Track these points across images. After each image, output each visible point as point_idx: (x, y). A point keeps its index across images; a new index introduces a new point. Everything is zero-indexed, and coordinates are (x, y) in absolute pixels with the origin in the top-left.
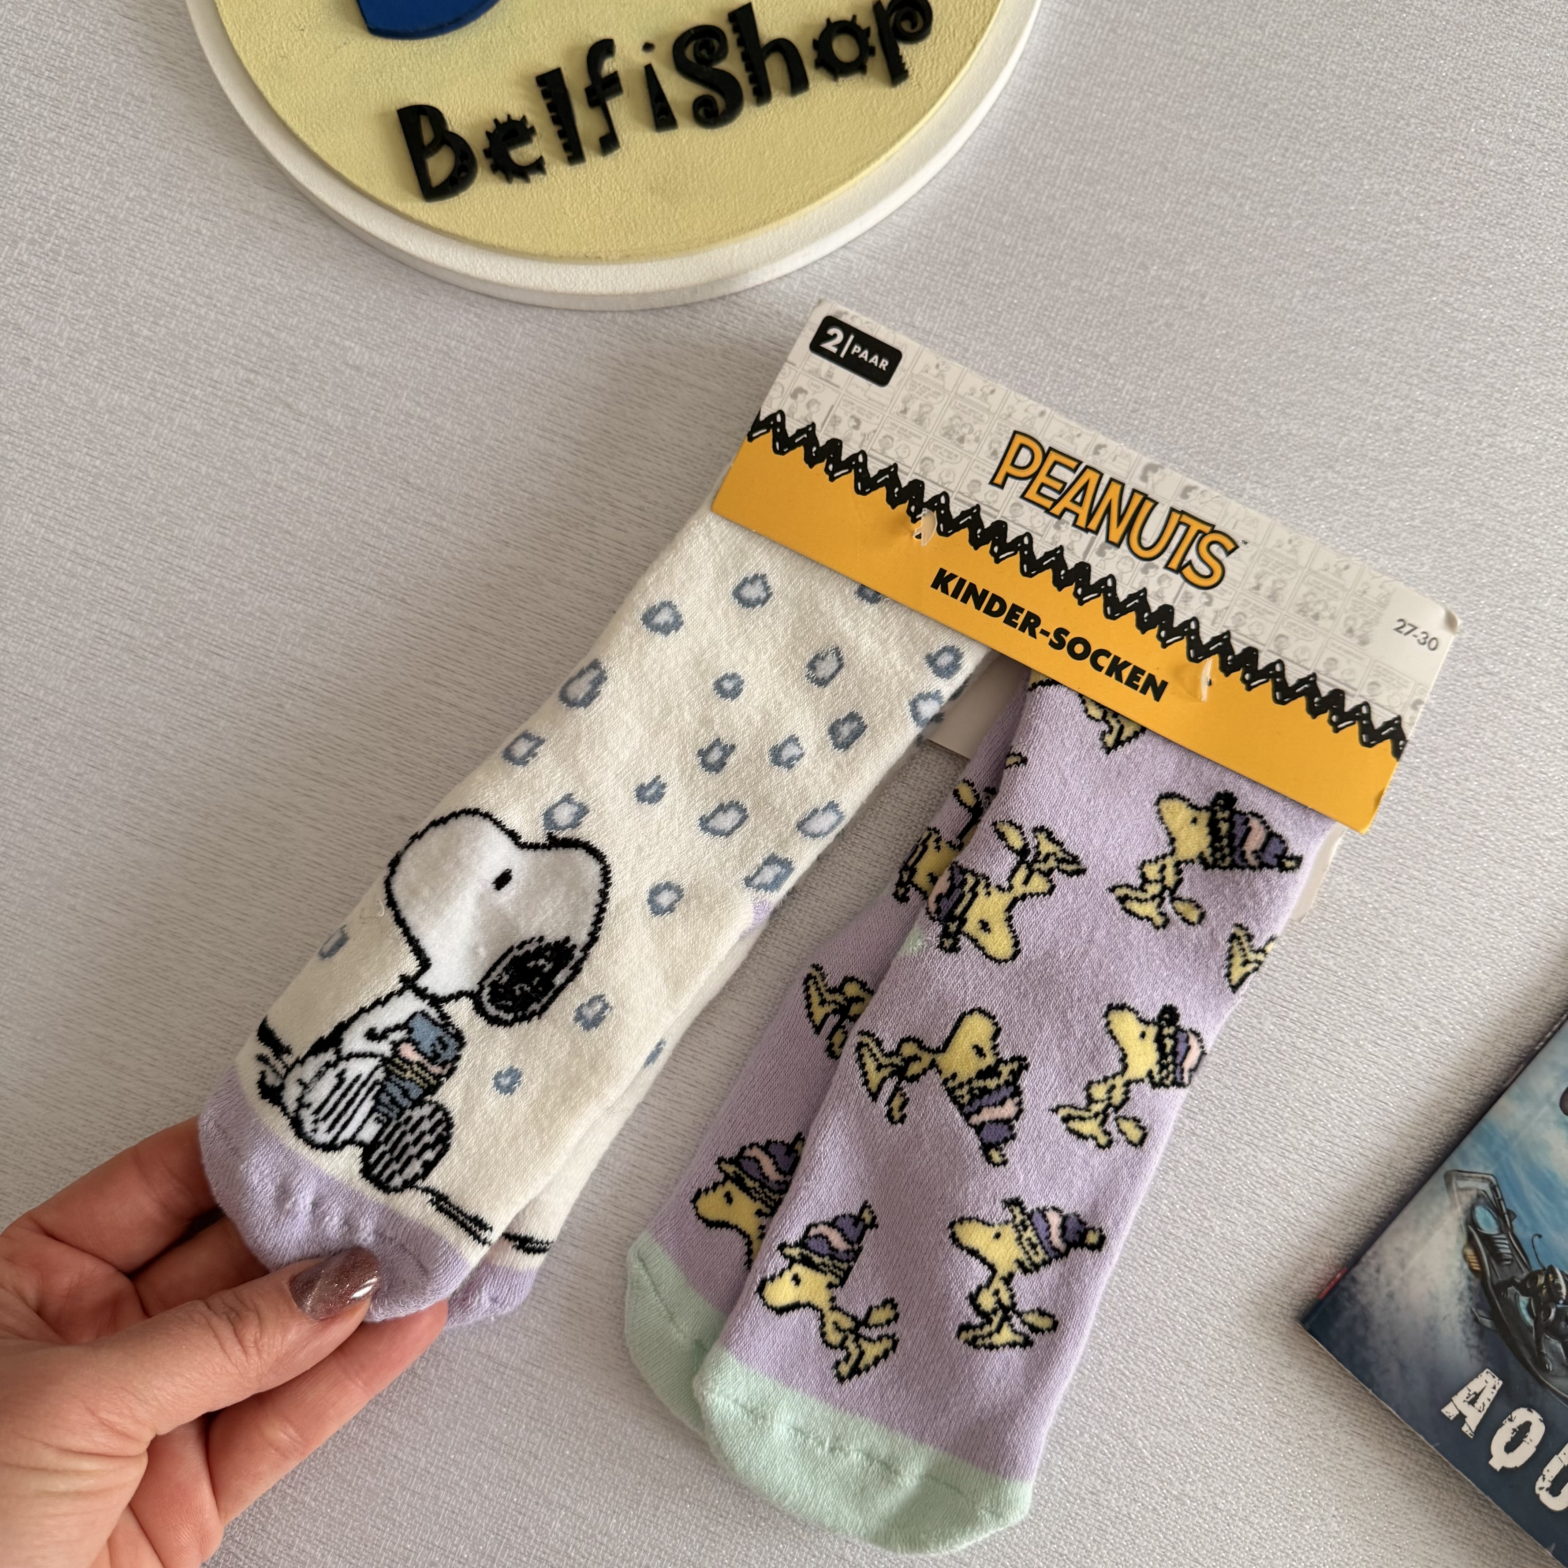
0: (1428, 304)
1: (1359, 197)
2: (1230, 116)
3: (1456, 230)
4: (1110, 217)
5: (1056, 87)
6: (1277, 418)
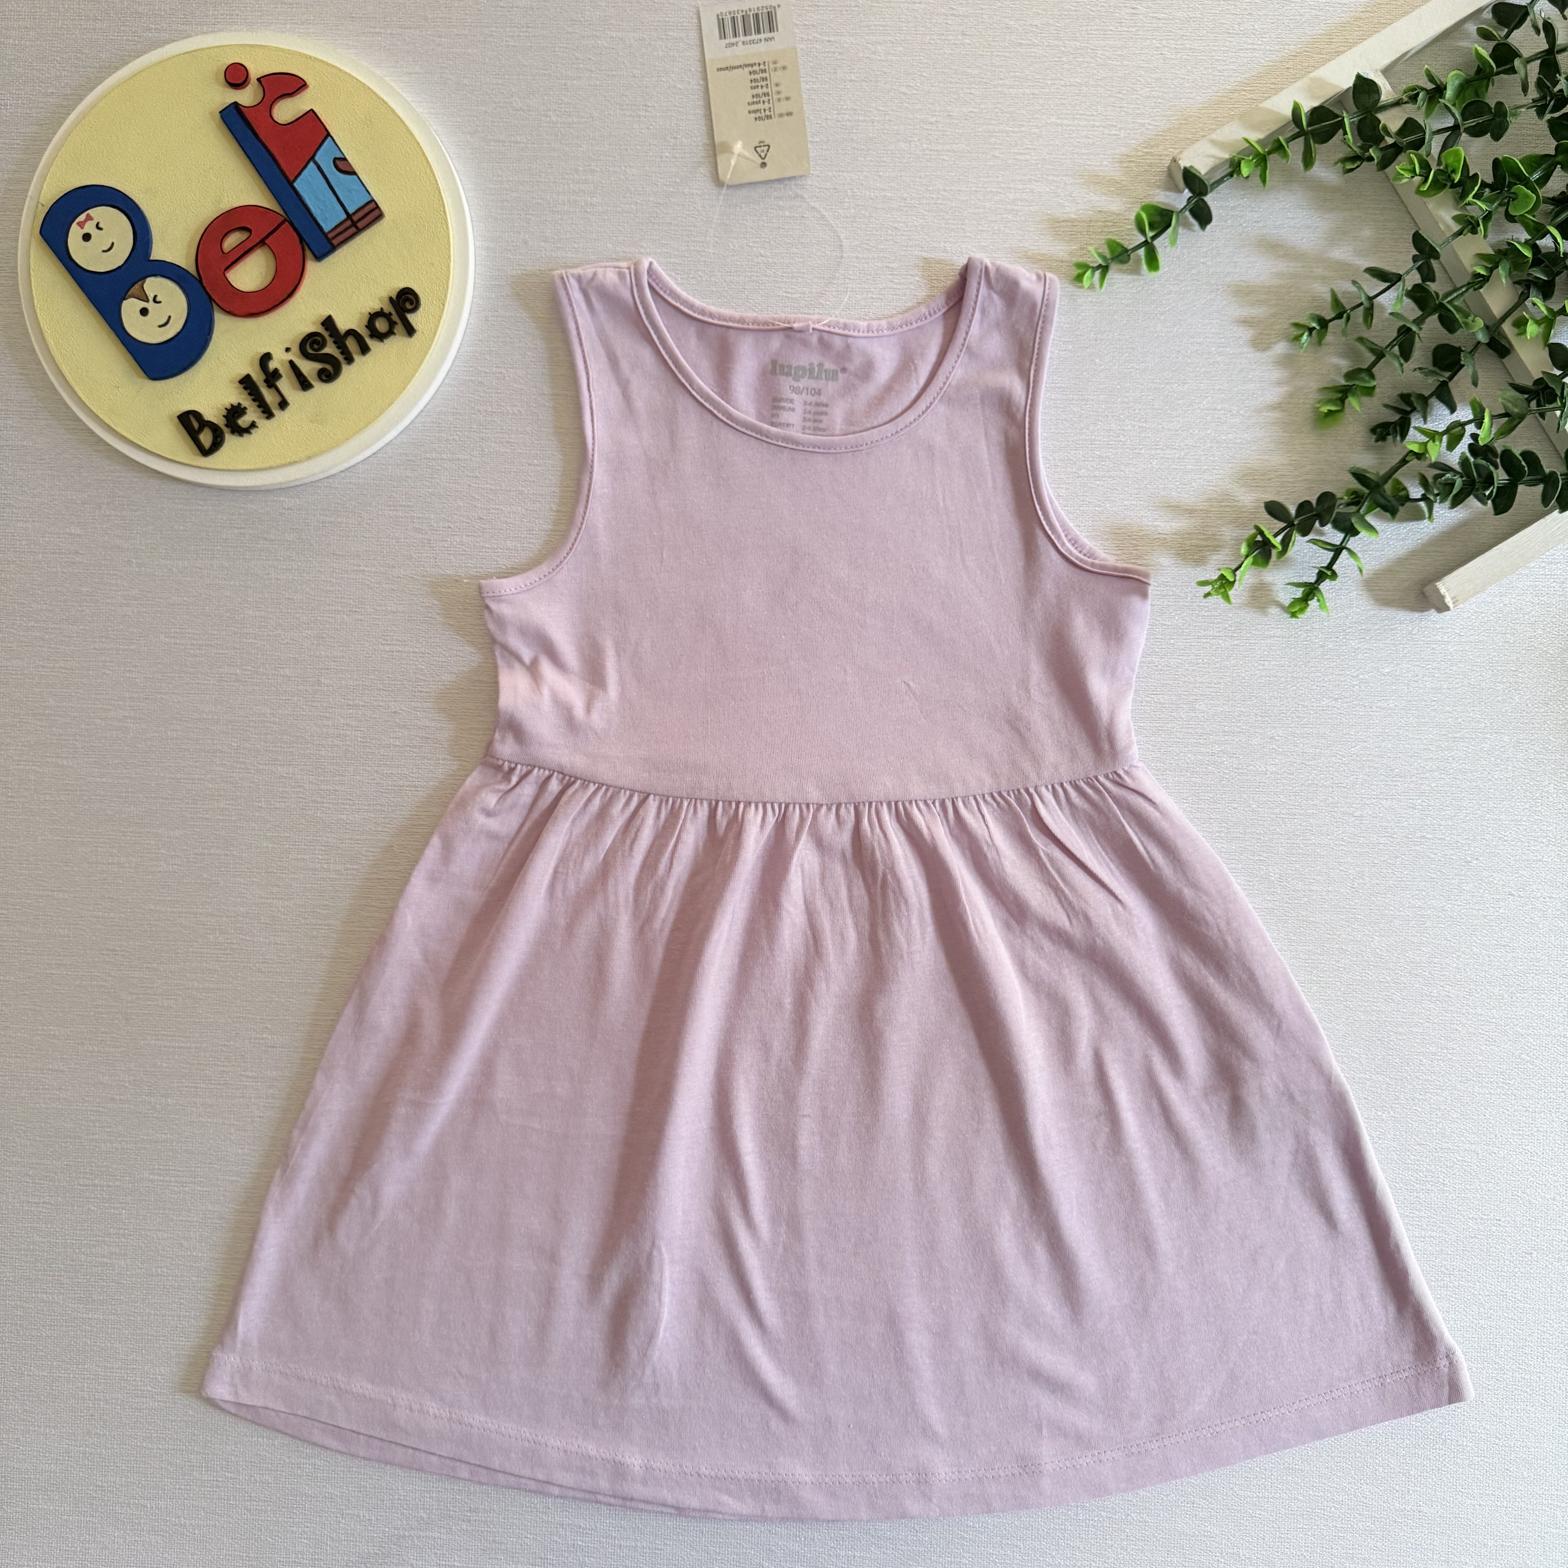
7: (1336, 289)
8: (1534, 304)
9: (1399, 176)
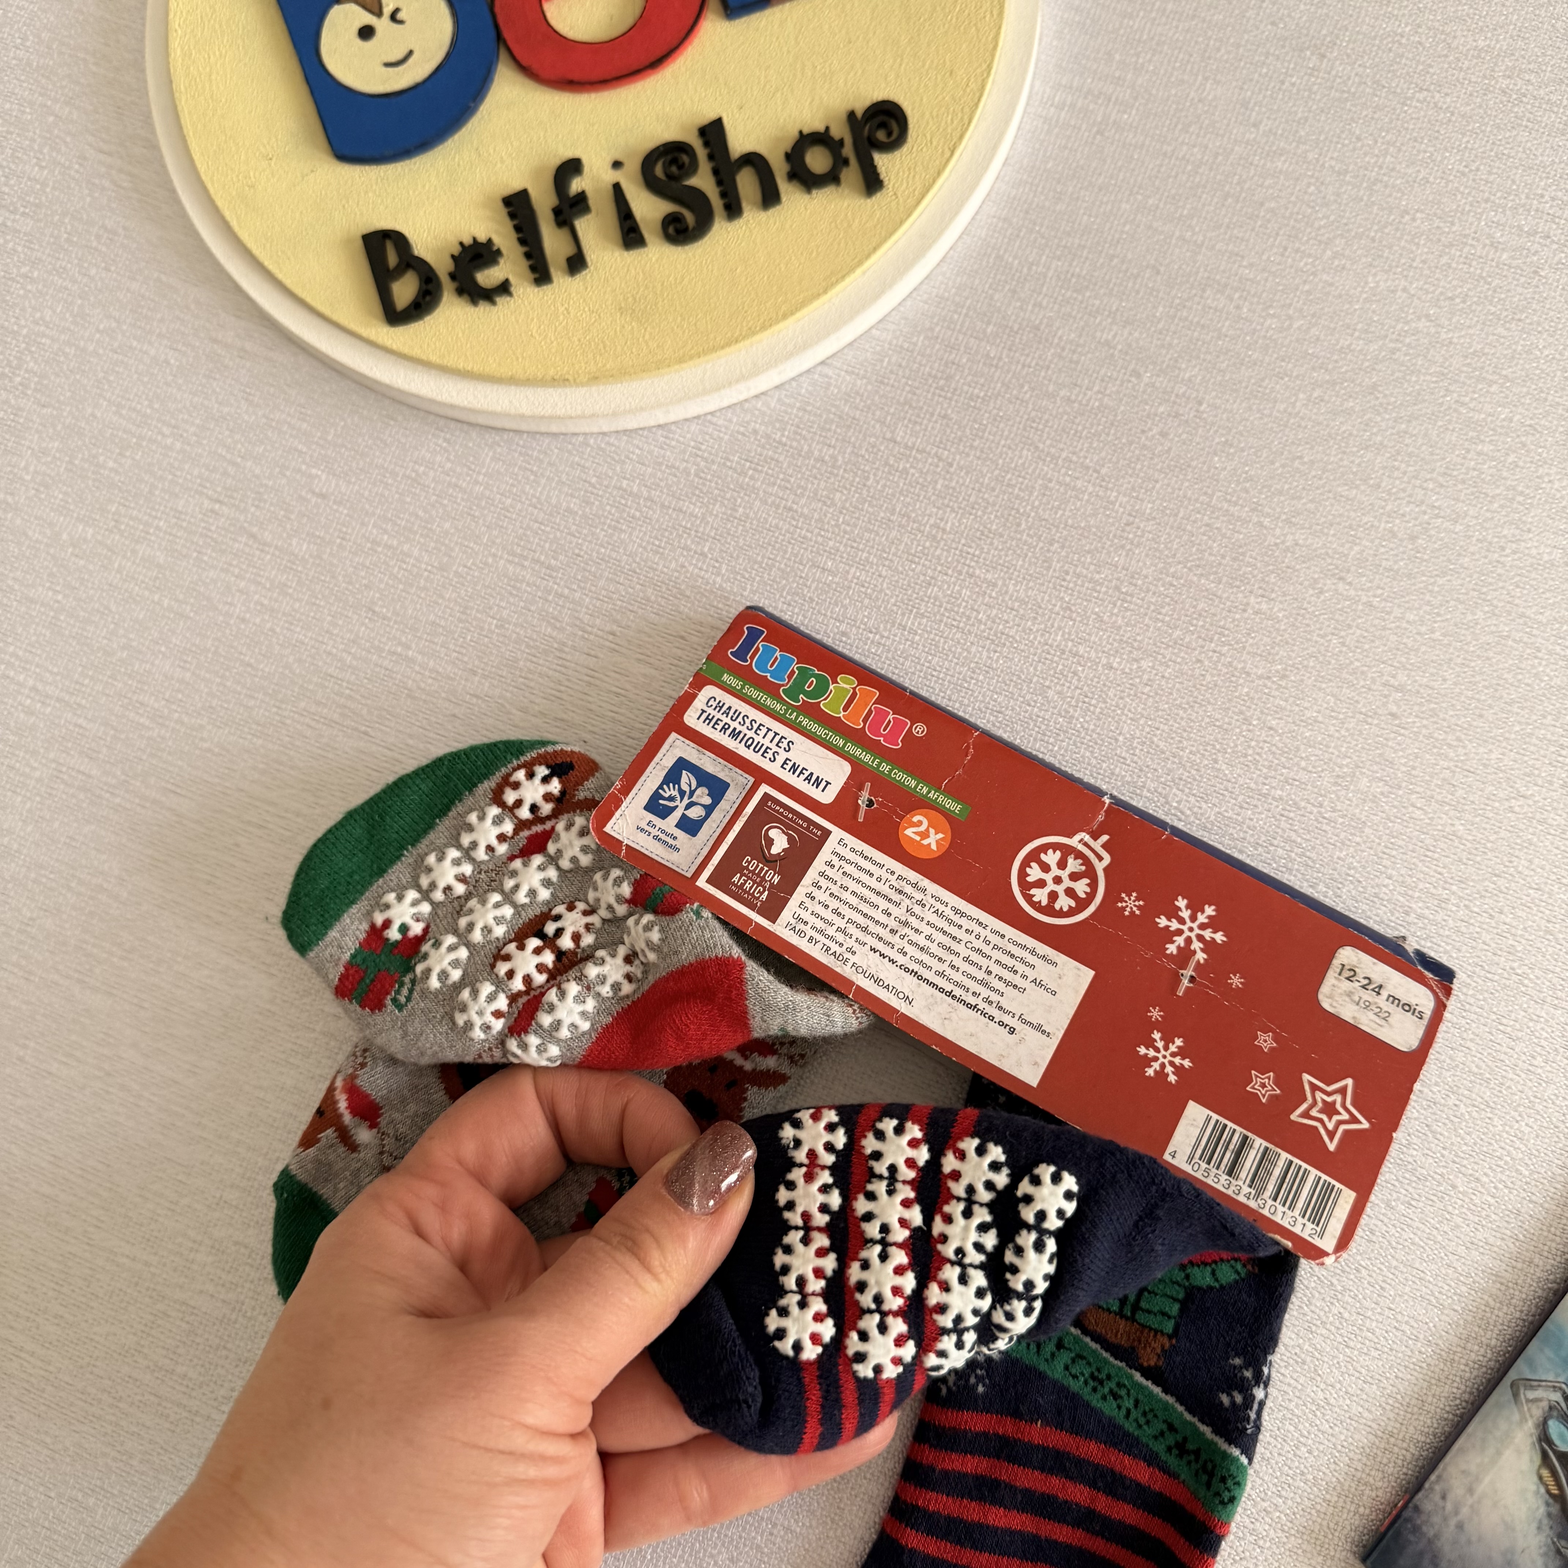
0: (1442, 404)
1: (1365, 296)
2: (1225, 216)
3: (1469, 327)
4: (1100, 324)
5: (1042, 193)
6: (1282, 528)
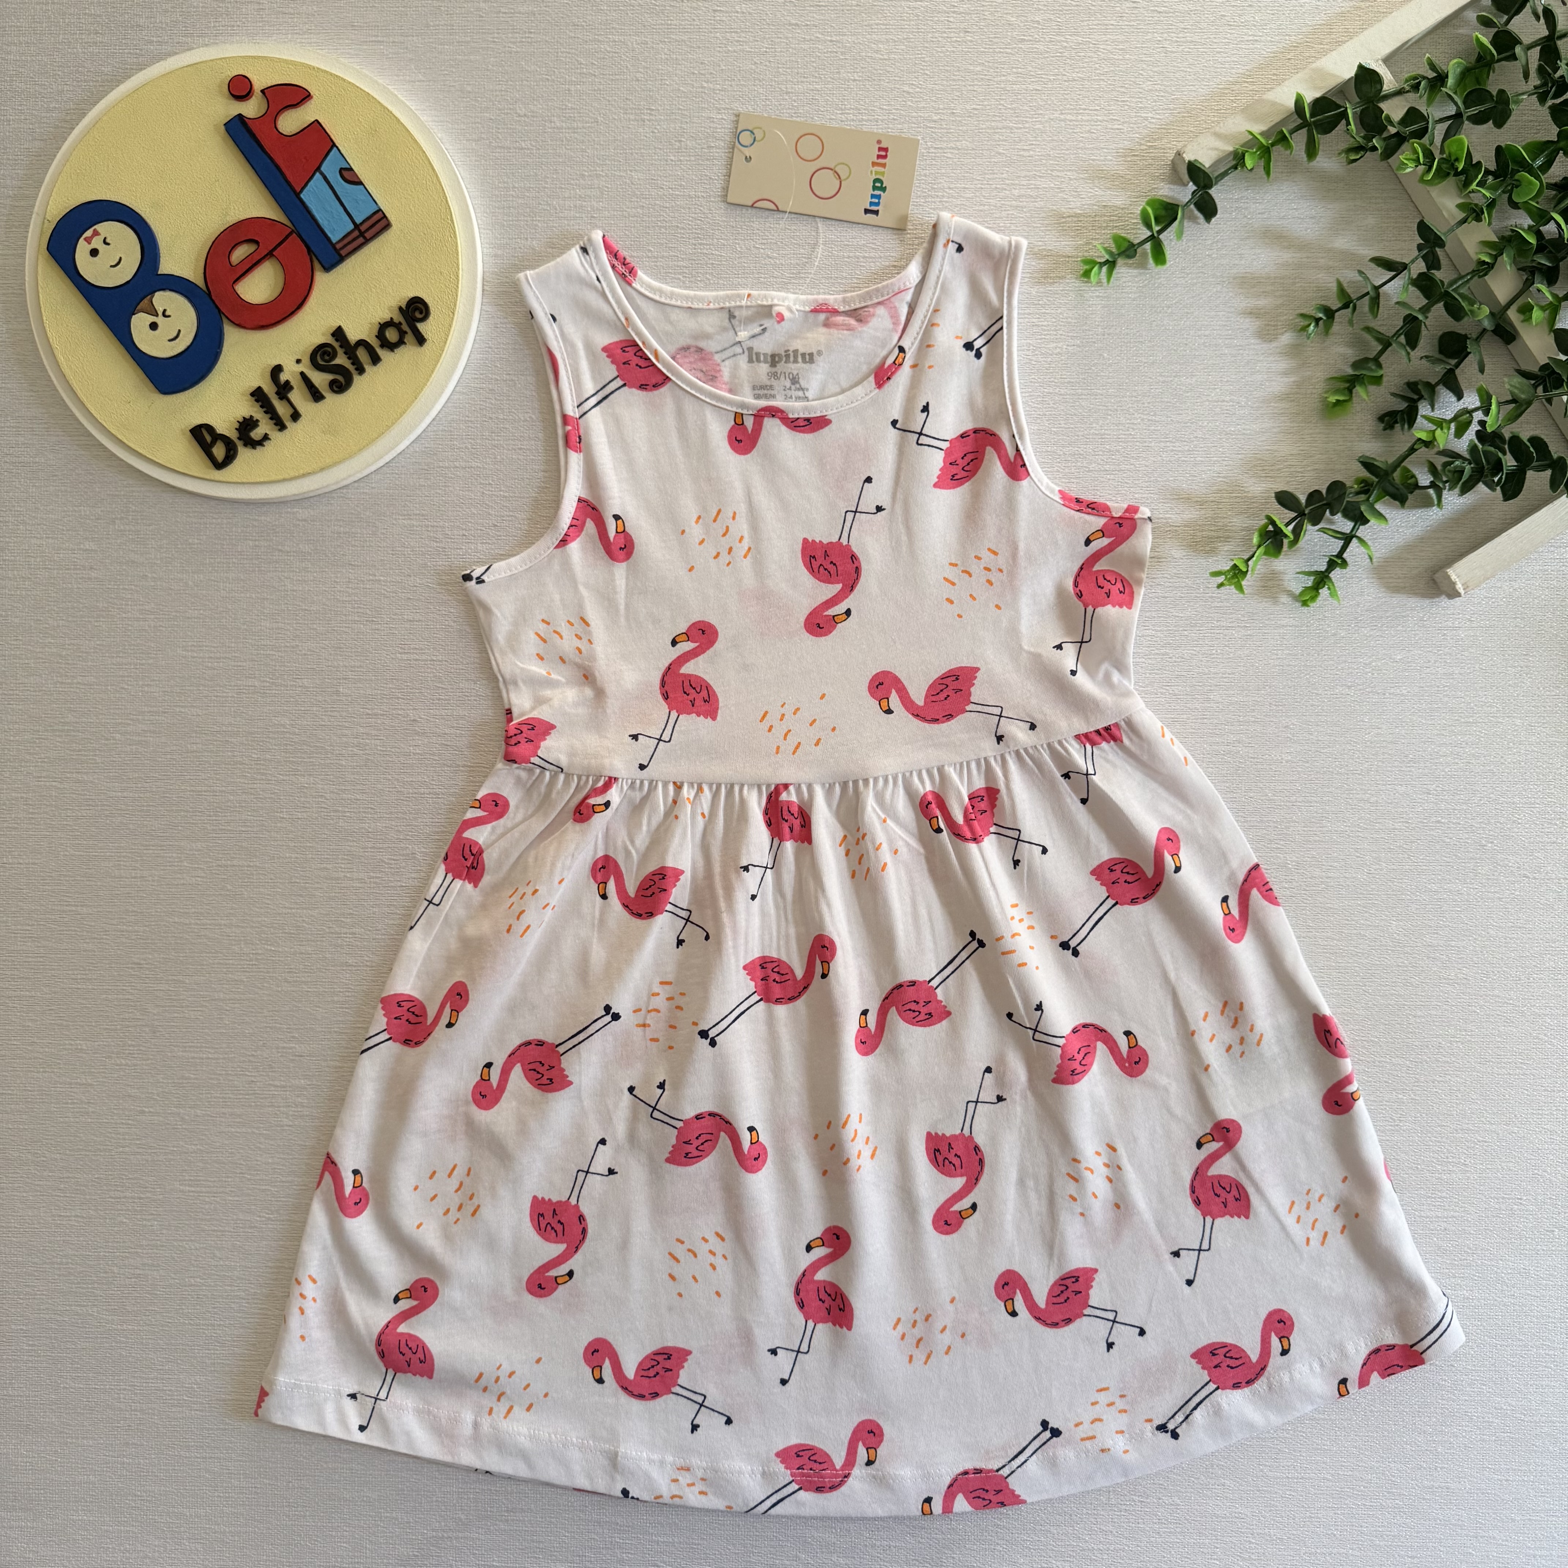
7: (1342, 280)
8: (1539, 290)
9: (1403, 165)
